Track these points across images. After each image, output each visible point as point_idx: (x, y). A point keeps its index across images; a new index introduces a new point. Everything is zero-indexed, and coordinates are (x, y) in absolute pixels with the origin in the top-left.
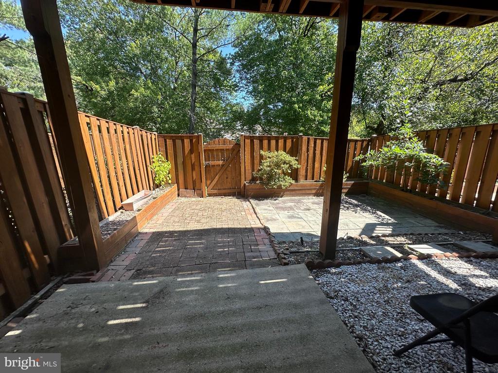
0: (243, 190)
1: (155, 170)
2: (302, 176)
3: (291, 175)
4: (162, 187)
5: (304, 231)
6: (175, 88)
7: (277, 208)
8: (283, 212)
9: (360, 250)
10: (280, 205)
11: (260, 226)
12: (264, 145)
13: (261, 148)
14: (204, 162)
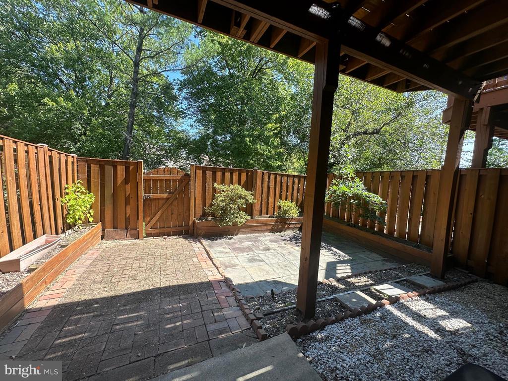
0: (191, 228)
1: (69, 204)
2: (257, 211)
3: (245, 210)
4: (77, 227)
5: (270, 277)
6: (107, 104)
7: (234, 249)
8: (242, 254)
9: (335, 300)
10: (237, 246)
11: (219, 277)
12: (217, 177)
13: (215, 180)
14: (142, 194)
